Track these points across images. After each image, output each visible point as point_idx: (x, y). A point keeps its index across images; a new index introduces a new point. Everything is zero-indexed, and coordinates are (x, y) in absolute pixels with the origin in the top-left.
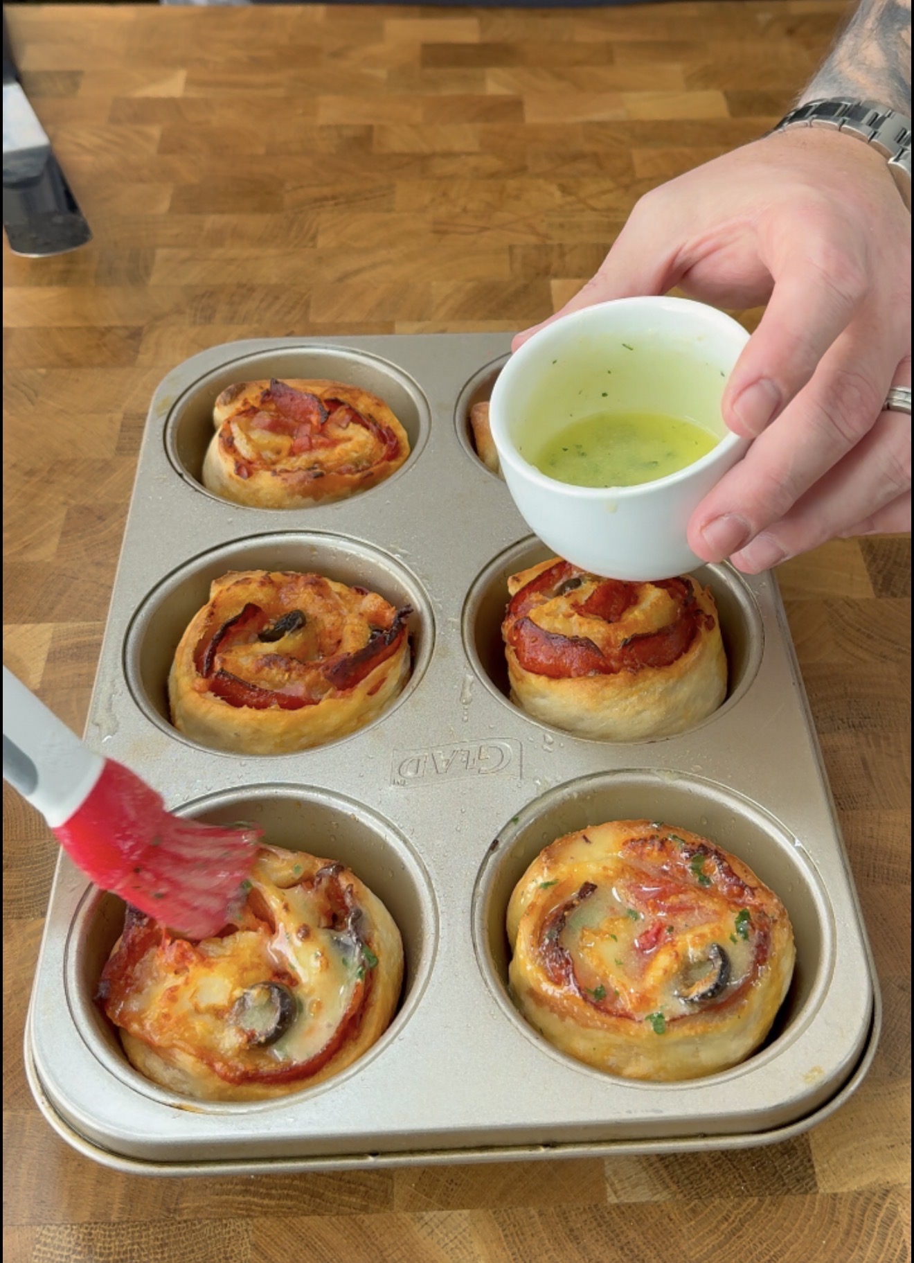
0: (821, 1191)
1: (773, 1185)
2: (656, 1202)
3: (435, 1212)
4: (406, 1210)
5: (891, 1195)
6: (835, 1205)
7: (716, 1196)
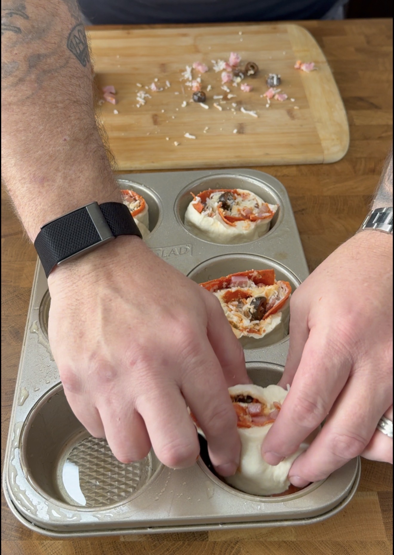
0: (209, 540)
1: (190, 536)
2: (140, 541)
3: (49, 541)
4: (37, 540)
5: (239, 543)
6: (214, 546)
7: (165, 540)
